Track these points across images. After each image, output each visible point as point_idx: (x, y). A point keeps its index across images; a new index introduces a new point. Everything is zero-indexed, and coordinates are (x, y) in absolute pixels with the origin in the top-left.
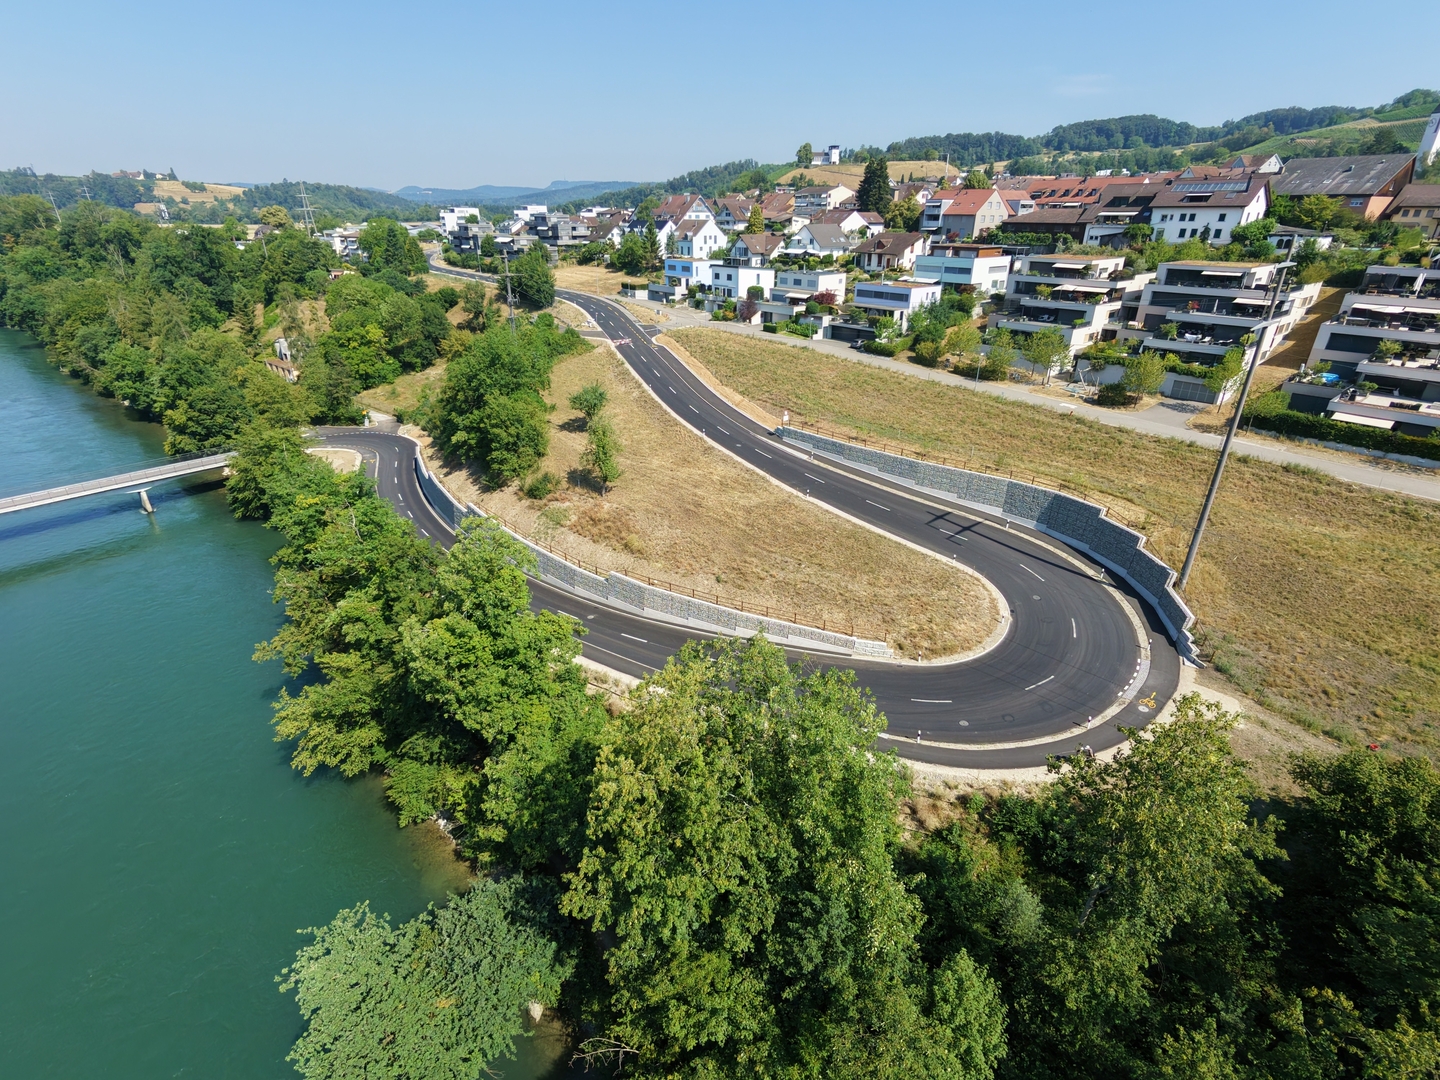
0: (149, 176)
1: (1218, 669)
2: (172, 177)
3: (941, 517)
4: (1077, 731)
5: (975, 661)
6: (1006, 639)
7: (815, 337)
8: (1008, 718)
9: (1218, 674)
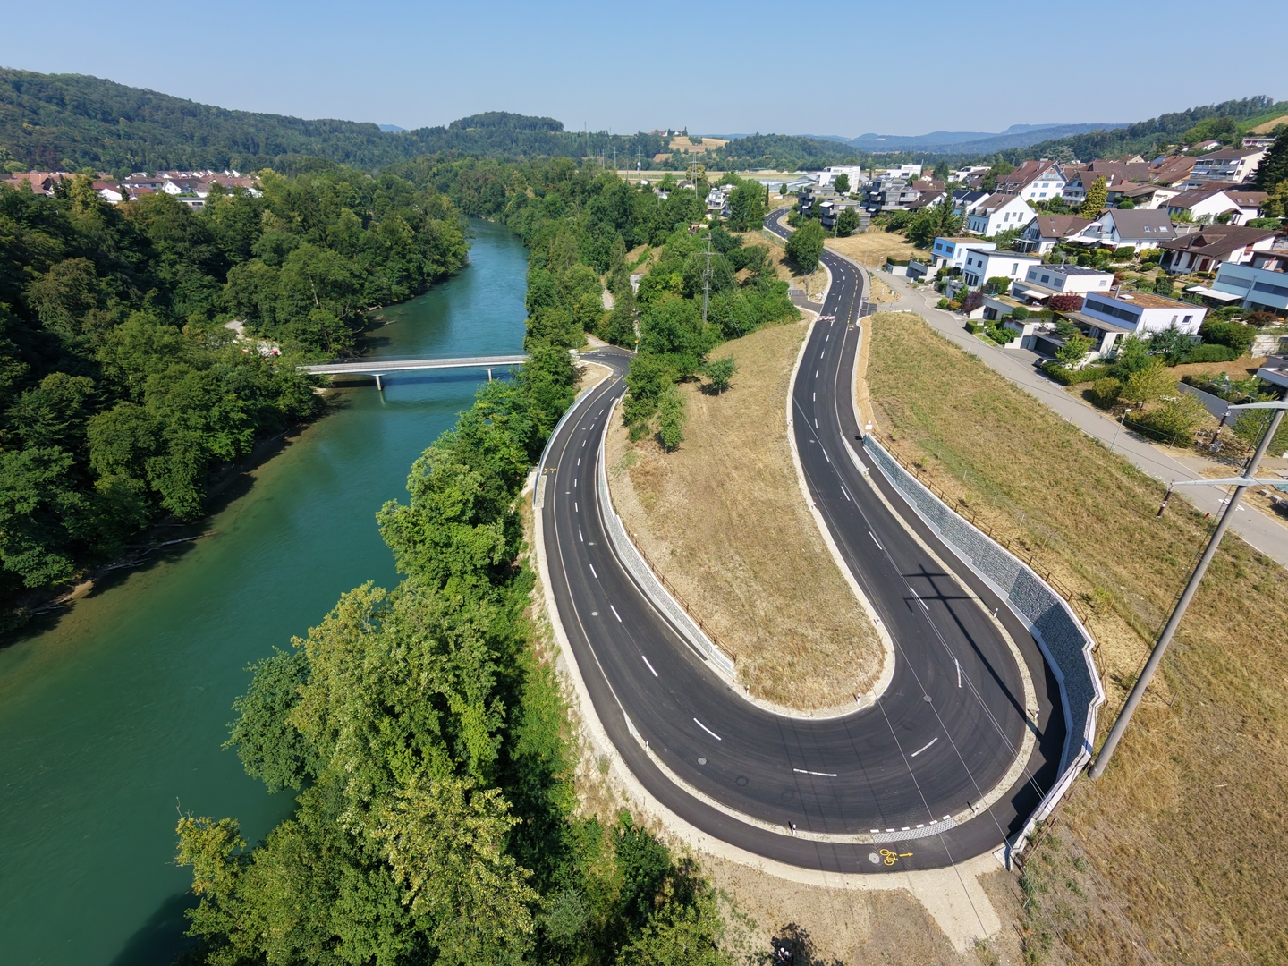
0: (671, 133)
1: (1022, 883)
2: (685, 134)
3: (928, 576)
4: (781, 830)
5: (791, 721)
6: (843, 718)
7: (1008, 345)
8: (742, 781)
9: (1017, 889)
